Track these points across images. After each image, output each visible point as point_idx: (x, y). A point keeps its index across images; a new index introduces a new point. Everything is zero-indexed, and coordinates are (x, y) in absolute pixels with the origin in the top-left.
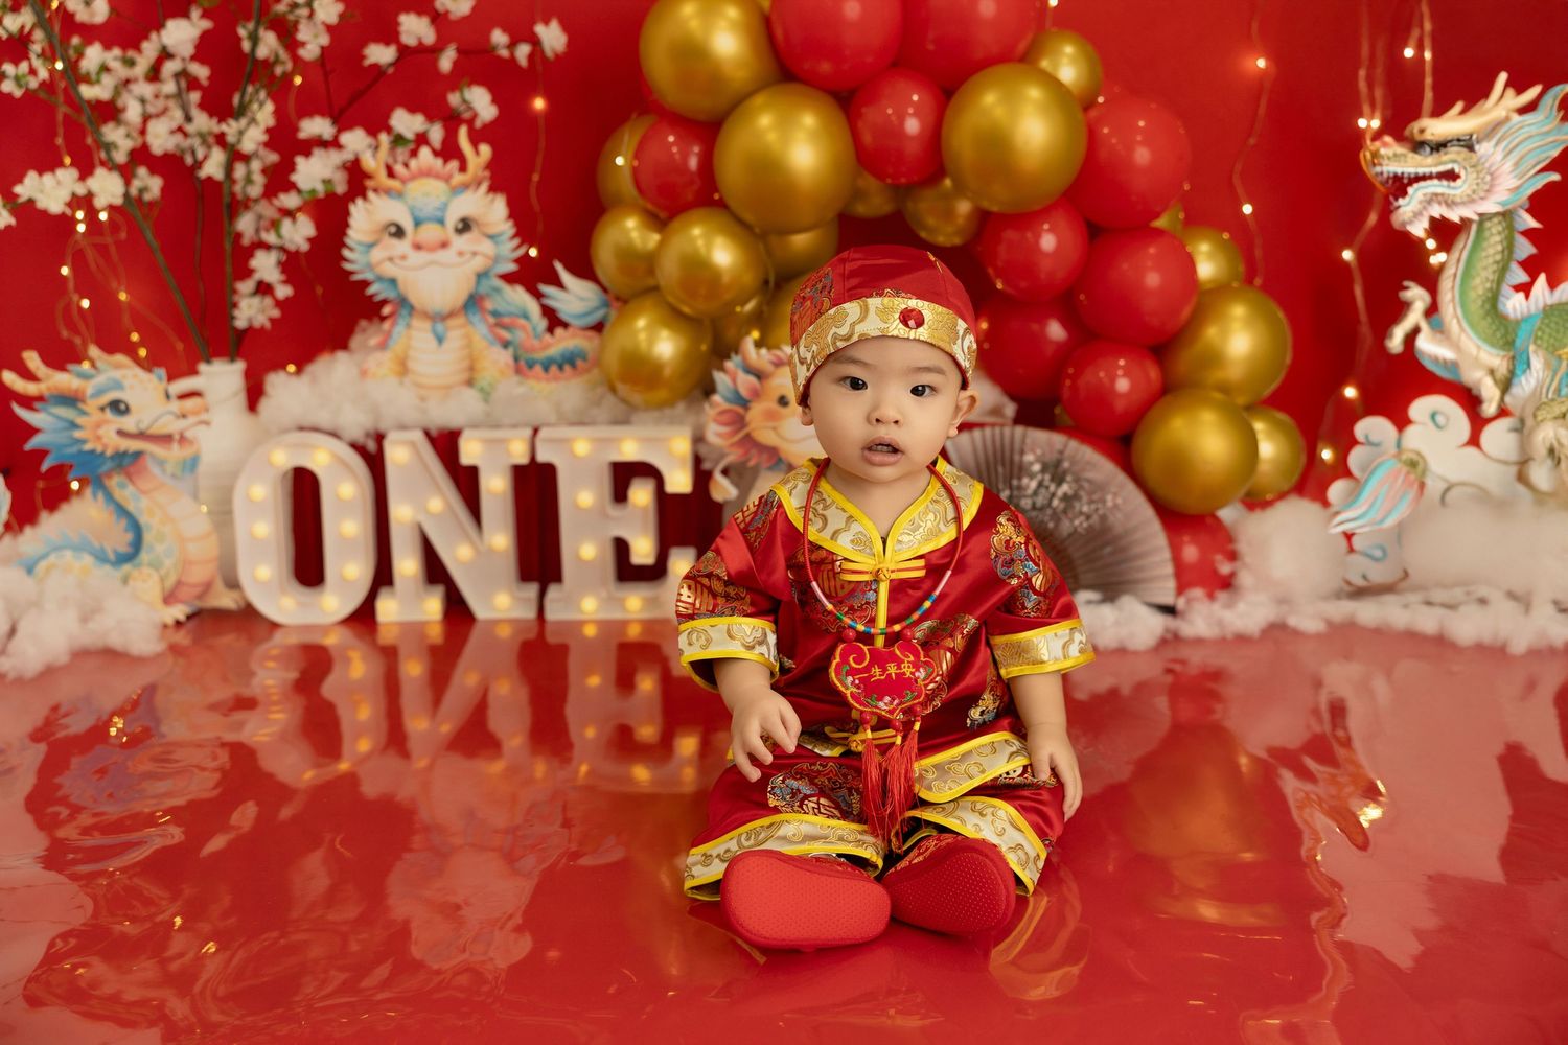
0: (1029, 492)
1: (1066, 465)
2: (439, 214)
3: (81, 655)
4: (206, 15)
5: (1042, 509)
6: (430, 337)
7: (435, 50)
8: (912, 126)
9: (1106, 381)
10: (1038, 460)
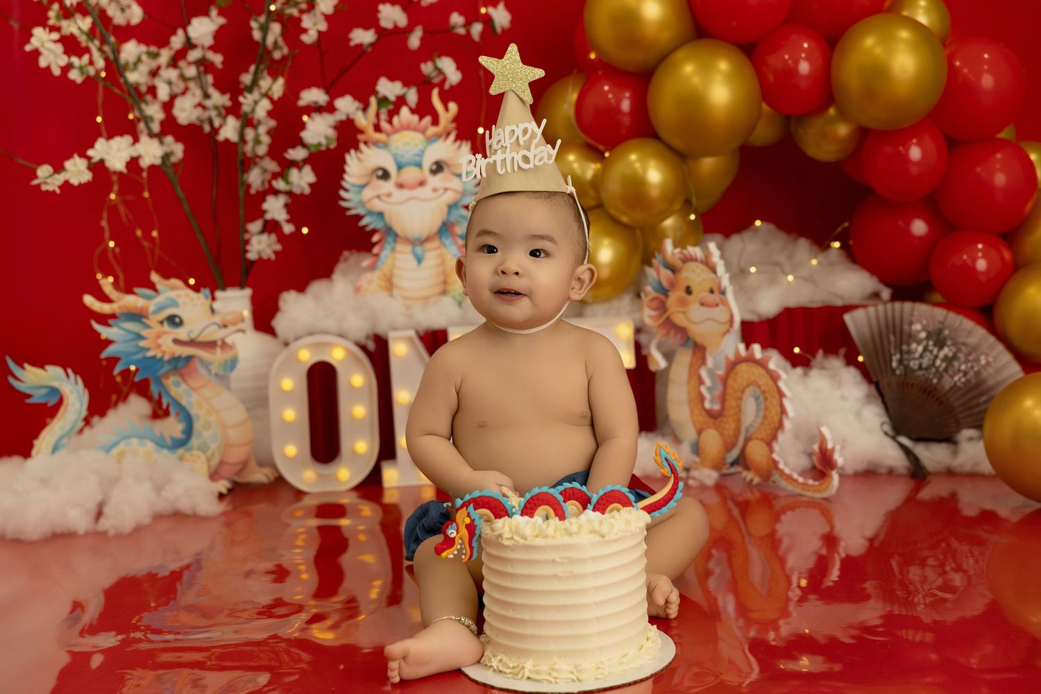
0: (917, 355)
1: (946, 332)
2: (417, 159)
3: (158, 517)
4: (221, 13)
5: (927, 369)
6: (411, 258)
7: (405, 32)
8: (804, 67)
9: (969, 262)
10: (924, 329)
